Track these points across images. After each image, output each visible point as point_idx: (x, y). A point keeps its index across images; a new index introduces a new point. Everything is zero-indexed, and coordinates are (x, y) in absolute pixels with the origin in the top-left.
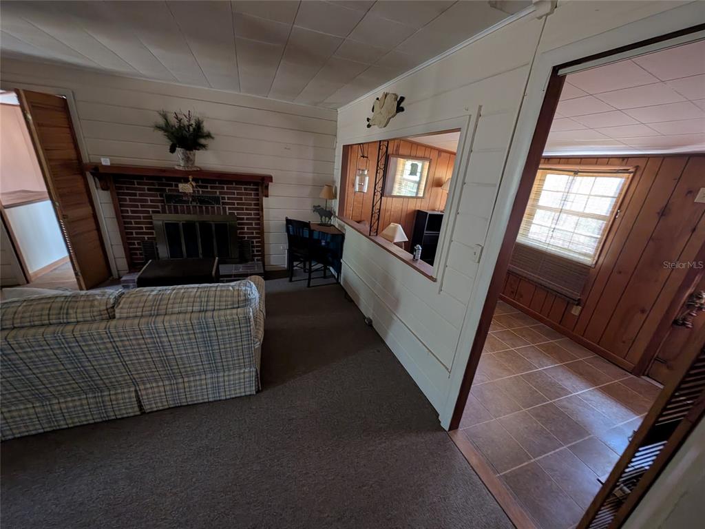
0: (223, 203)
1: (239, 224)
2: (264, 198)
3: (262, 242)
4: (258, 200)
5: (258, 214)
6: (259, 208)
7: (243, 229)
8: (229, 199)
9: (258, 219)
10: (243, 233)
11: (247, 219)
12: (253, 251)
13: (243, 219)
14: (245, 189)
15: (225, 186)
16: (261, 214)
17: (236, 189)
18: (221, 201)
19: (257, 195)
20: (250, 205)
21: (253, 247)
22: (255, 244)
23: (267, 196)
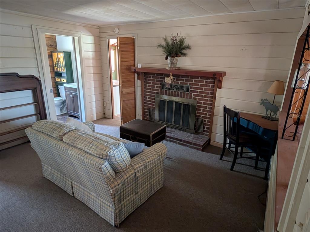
0: (191, 91)
1: (199, 106)
2: (218, 89)
3: (211, 122)
4: (213, 90)
5: (212, 101)
6: (213, 96)
7: (200, 110)
8: (195, 88)
9: (211, 105)
10: (199, 113)
11: (204, 104)
12: (204, 128)
13: (201, 103)
14: (206, 82)
15: (194, 80)
16: (213, 101)
17: (200, 82)
18: (190, 89)
19: (214, 86)
20: (208, 93)
21: (205, 124)
22: (206, 123)
23: (220, 88)
